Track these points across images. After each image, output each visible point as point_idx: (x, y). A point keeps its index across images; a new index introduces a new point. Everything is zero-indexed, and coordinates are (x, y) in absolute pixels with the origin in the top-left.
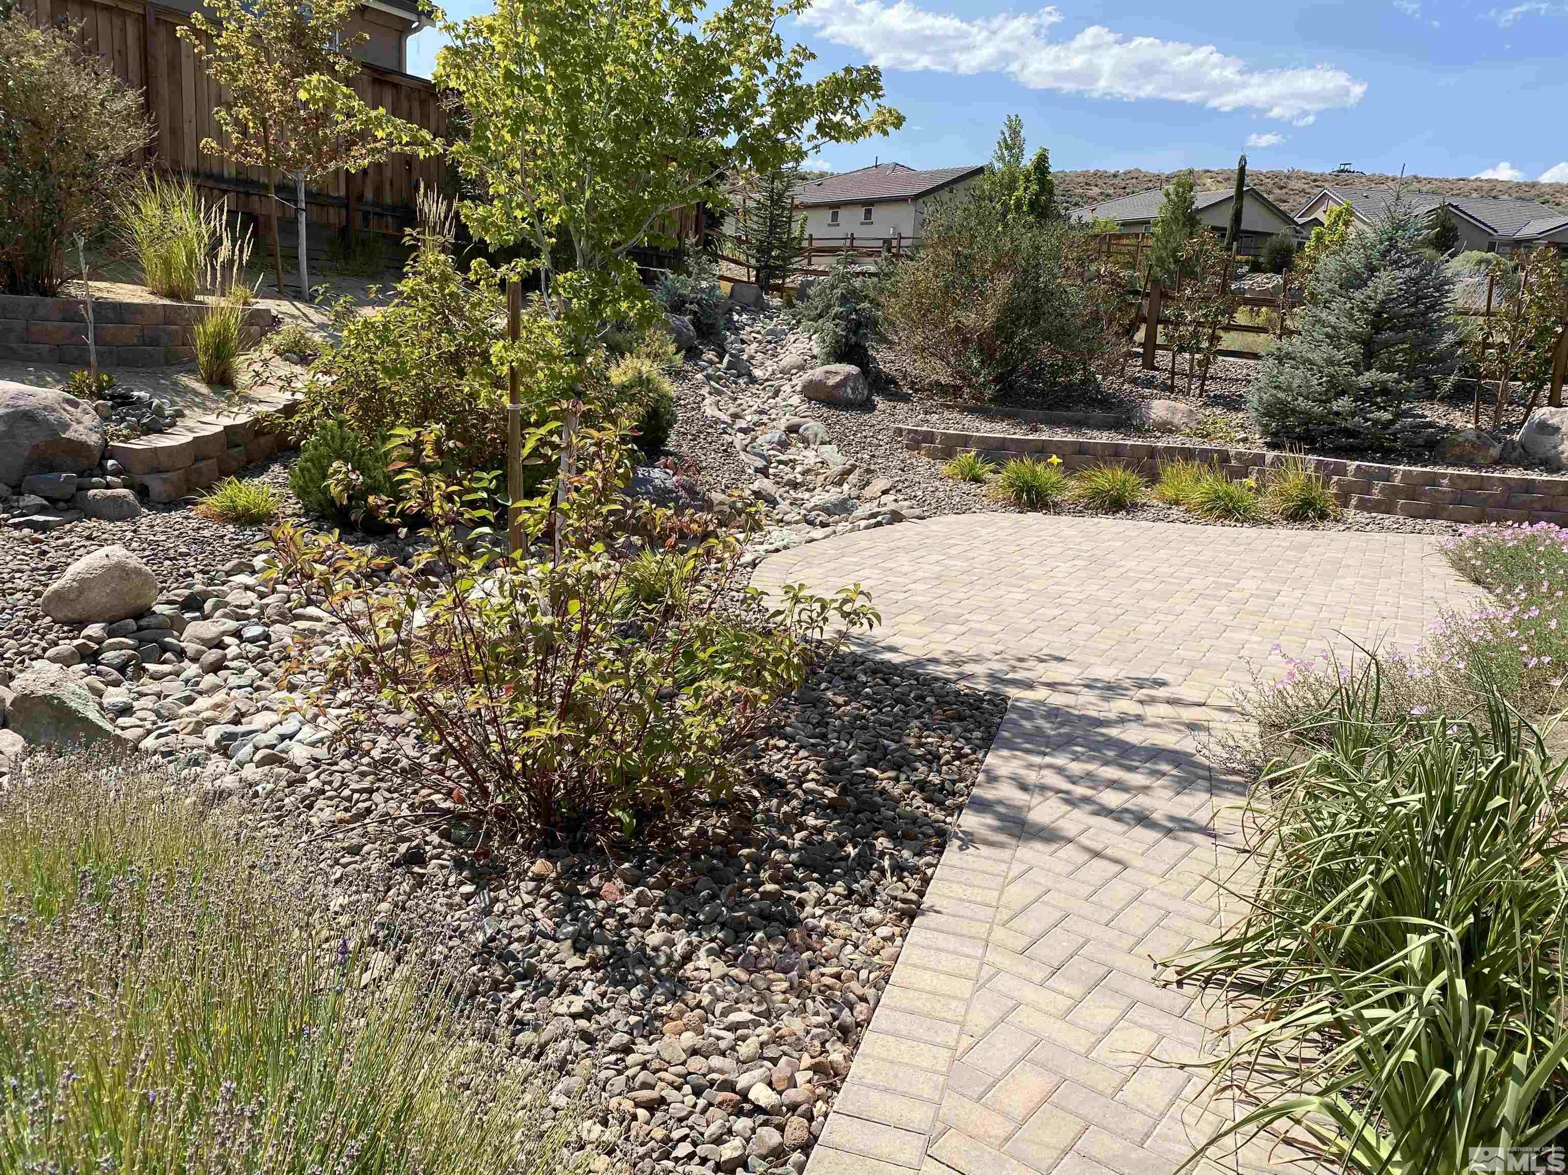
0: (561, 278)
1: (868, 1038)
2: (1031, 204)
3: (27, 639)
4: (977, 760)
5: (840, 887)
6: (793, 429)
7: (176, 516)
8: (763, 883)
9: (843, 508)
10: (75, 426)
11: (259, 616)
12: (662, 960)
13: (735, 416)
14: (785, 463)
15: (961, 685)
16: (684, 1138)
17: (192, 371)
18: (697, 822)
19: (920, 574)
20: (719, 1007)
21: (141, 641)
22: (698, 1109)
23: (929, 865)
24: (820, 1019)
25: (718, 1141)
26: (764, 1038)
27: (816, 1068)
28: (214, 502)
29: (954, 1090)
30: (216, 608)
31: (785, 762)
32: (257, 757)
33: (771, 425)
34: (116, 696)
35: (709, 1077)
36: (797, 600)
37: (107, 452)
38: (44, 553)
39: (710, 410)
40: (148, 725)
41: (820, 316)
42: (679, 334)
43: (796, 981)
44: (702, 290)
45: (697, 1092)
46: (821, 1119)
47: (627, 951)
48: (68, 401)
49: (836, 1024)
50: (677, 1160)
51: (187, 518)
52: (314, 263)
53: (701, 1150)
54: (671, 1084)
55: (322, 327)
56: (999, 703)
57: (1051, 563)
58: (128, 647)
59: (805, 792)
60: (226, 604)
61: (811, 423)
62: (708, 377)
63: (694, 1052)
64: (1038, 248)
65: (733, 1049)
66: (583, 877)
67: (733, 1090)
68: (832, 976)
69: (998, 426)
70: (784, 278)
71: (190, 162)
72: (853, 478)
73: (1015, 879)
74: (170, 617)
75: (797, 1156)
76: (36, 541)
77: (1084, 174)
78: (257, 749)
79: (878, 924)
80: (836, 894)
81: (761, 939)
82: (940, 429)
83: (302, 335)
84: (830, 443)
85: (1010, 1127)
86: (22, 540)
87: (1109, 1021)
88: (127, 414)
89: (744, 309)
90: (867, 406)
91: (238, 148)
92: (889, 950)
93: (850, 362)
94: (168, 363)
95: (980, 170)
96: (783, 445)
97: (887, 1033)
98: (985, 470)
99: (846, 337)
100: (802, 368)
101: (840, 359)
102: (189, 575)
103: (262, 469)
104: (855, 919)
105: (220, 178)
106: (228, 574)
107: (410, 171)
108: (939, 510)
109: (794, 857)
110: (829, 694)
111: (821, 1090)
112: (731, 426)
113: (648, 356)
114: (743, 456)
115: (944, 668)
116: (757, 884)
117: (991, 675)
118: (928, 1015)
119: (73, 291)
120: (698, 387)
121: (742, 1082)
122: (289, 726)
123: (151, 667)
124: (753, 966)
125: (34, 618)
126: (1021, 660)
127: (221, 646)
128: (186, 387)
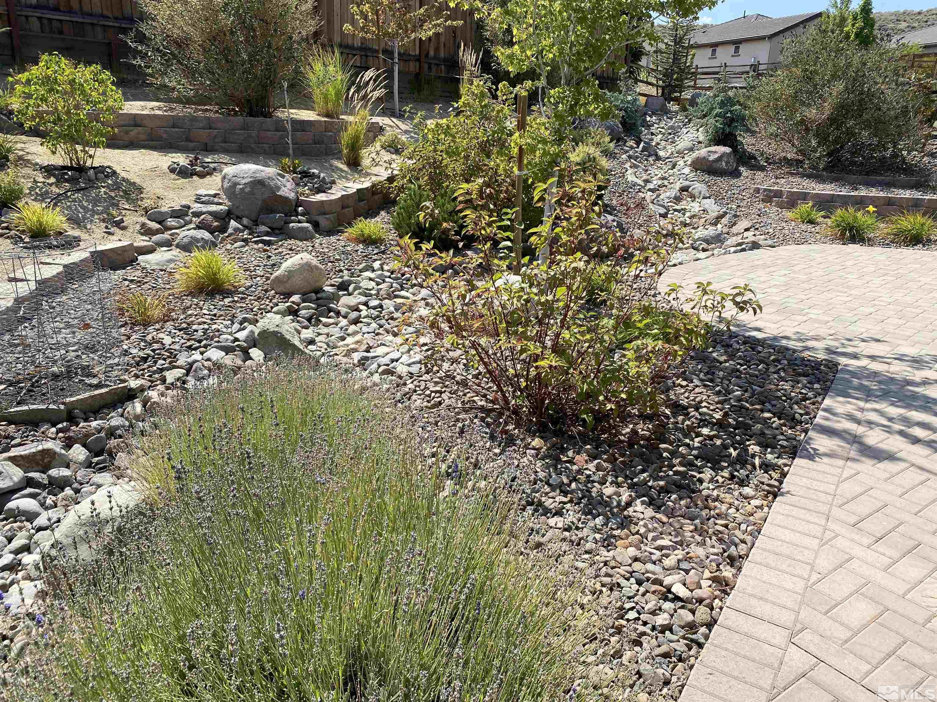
0: (552, 92)
1: (747, 566)
2: (857, 35)
3: (263, 302)
4: (817, 402)
5: (726, 473)
6: (684, 189)
7: (333, 239)
8: (675, 466)
9: (718, 239)
10: (283, 188)
11: (377, 295)
12: (615, 503)
13: (647, 181)
14: (678, 211)
15: (806, 354)
16: (632, 608)
17: (339, 159)
18: (631, 426)
19: (773, 283)
20: (651, 535)
21: (319, 306)
22: (640, 593)
23: (786, 465)
24: (715, 550)
25: (653, 613)
26: (680, 557)
27: (714, 579)
28: (352, 231)
29: (808, 605)
30: (355, 289)
31: (686, 395)
32: (380, 370)
33: (669, 186)
34: (307, 334)
35: (646, 575)
36: (705, 292)
37: (299, 203)
38: (269, 257)
39: (631, 178)
40: (323, 351)
41: (705, 116)
42: (612, 131)
43: (699, 526)
44: (628, 102)
45: (639, 583)
46: (718, 610)
47: (591, 496)
48: (279, 175)
49: (726, 554)
50: (628, 620)
51: (339, 240)
52: (401, 95)
53: (643, 617)
54: (623, 576)
55: (406, 132)
56: (833, 366)
57: (867, 278)
58: (312, 308)
59: (700, 414)
60: (360, 288)
61: (697, 185)
62: (630, 157)
63: (636, 559)
64: (865, 64)
65: (660, 561)
66: (563, 451)
67: (661, 585)
68: (722, 525)
69: (828, 187)
70: (680, 92)
71: (337, 39)
72: (725, 221)
73: (847, 479)
74: (333, 293)
75: (703, 630)
76: (265, 251)
77: (896, 14)
78: (379, 366)
79: (752, 498)
80: (723, 477)
81: (675, 499)
82: (786, 189)
83: (396, 137)
84: (709, 198)
85: (849, 634)
86: (258, 250)
87: (920, 577)
88: (308, 182)
89: (654, 113)
90: (736, 174)
91: (363, 29)
92: (759, 514)
93: (725, 145)
94: (327, 154)
95: (819, 15)
96: (678, 199)
97: (760, 564)
98: (818, 216)
99: (723, 129)
100: (691, 150)
101: (718, 142)
102: (341, 271)
103: (377, 214)
104: (736, 493)
105: (352, 48)
106: (361, 271)
107: (455, 37)
108: (785, 241)
109: (695, 452)
110: (715, 355)
111: (717, 593)
112: (643, 187)
113: (593, 144)
114: (651, 206)
115: (793, 343)
116: (671, 467)
117: (827, 349)
118: (789, 557)
119: (279, 114)
120: (623, 163)
121: (667, 581)
122: (395, 355)
123: (324, 320)
124: (671, 514)
125: (266, 291)
126: (850, 340)
127: (358, 310)
128: (336, 167)
